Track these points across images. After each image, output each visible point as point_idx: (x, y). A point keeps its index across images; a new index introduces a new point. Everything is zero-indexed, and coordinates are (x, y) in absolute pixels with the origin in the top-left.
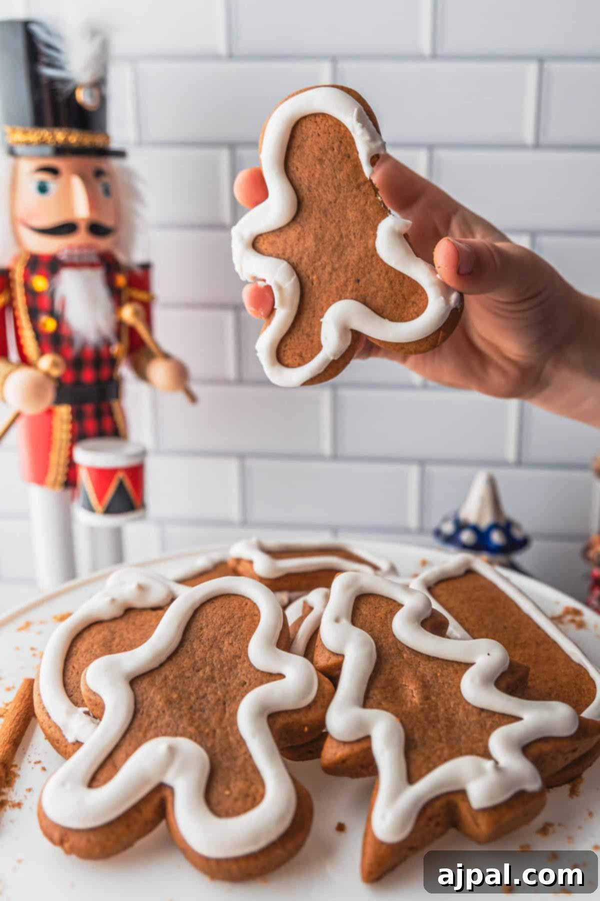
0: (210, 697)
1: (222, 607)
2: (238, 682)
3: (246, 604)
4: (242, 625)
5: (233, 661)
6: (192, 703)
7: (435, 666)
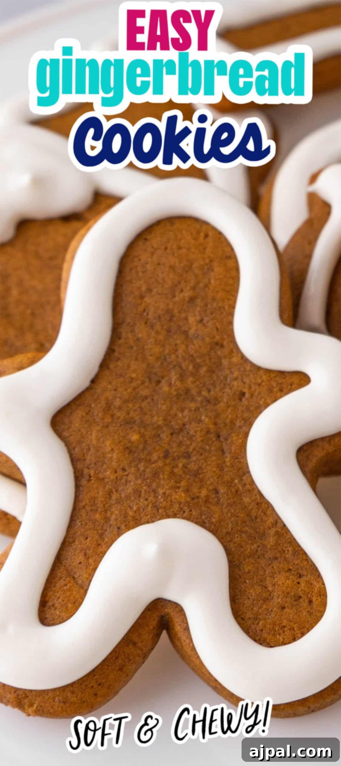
0: (192, 428)
1: (166, 249)
3: (206, 236)
4: (210, 283)
5: (212, 353)
6: (166, 446)
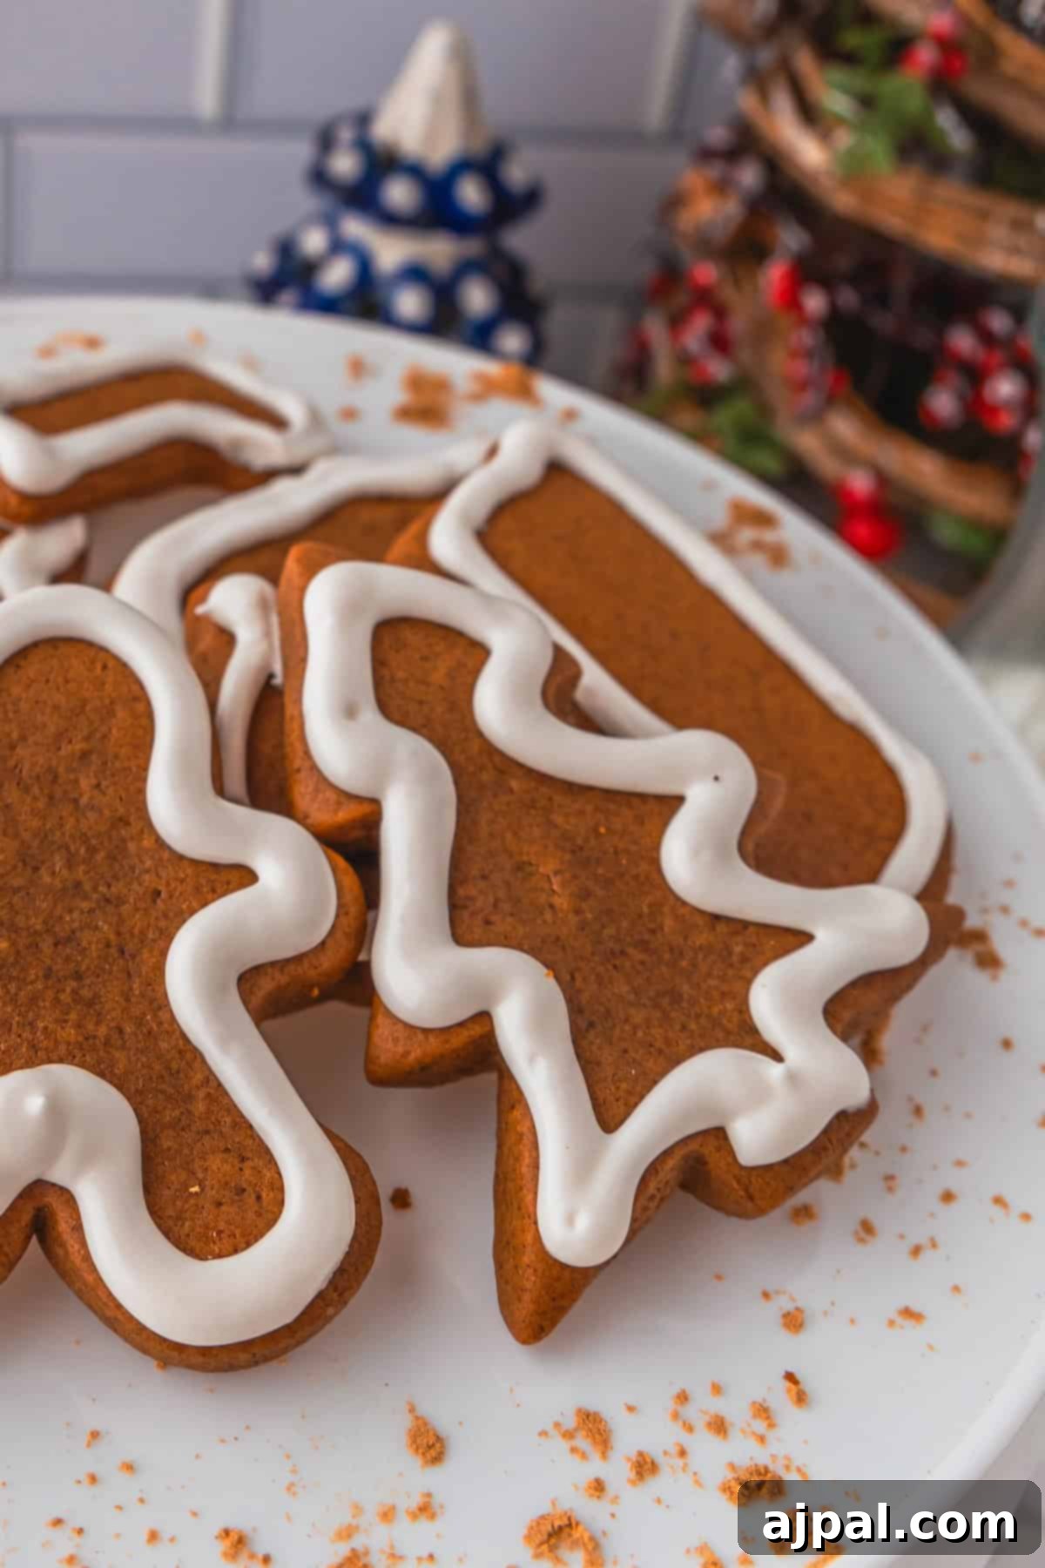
0: (85, 938)
1: (47, 681)
2: (141, 890)
3: (105, 667)
4: (110, 733)
6: (48, 961)
7: (589, 808)
